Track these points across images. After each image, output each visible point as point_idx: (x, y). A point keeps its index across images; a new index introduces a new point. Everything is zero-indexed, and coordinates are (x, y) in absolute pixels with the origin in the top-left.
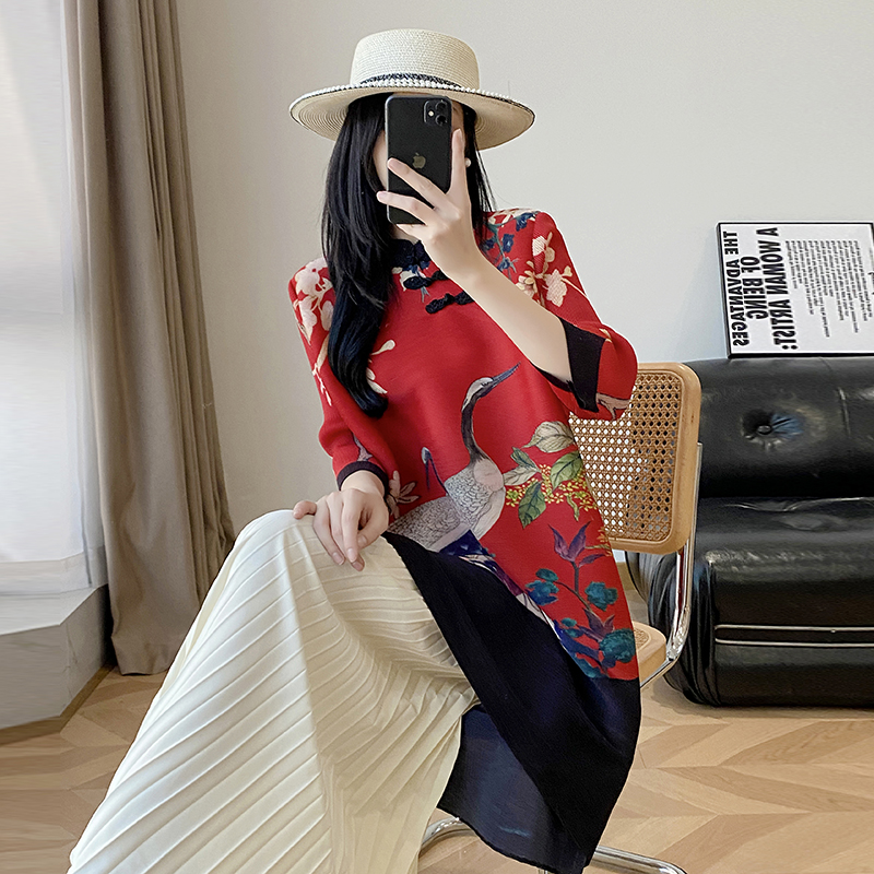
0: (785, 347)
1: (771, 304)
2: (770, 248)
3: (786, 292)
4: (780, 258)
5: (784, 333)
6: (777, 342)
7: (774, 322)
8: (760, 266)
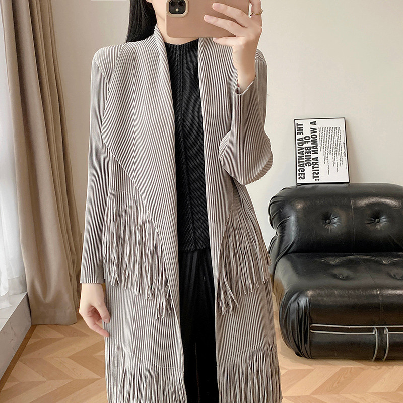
0: (316, 180)
1: (313, 159)
2: (314, 131)
3: (317, 153)
4: (317, 136)
5: (316, 173)
6: (314, 177)
7: (313, 168)
8: (310, 140)
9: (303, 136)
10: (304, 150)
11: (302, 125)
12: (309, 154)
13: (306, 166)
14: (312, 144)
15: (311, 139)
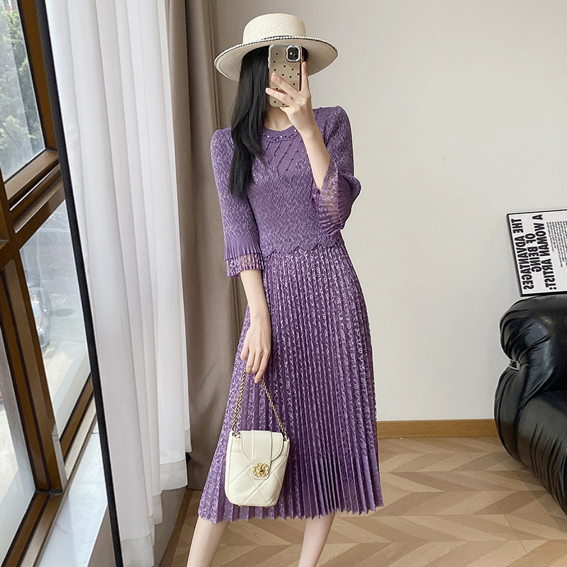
0: (551, 289)
1: (543, 262)
2: (539, 227)
3: (549, 255)
4: (545, 234)
5: (549, 280)
6: (547, 285)
7: (545, 273)
8: (535, 238)
9: (524, 234)
10: (527, 251)
11: (520, 220)
12: (536, 256)
13: (533, 271)
14: (538, 243)
15: (537, 237)
